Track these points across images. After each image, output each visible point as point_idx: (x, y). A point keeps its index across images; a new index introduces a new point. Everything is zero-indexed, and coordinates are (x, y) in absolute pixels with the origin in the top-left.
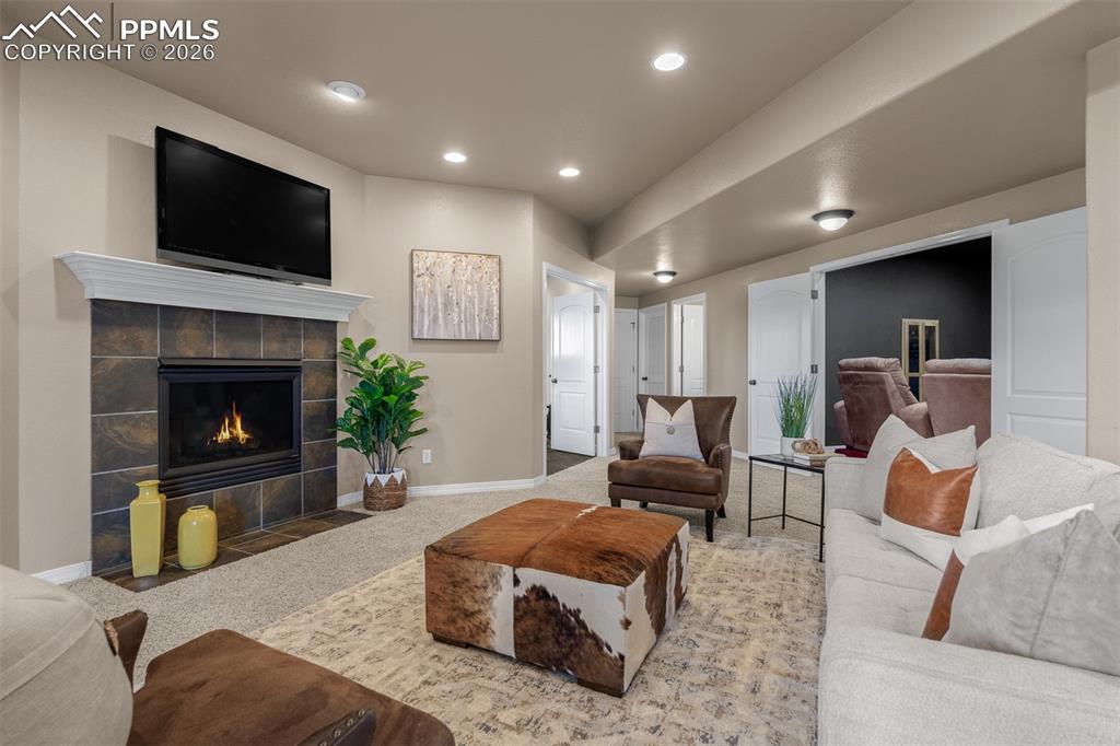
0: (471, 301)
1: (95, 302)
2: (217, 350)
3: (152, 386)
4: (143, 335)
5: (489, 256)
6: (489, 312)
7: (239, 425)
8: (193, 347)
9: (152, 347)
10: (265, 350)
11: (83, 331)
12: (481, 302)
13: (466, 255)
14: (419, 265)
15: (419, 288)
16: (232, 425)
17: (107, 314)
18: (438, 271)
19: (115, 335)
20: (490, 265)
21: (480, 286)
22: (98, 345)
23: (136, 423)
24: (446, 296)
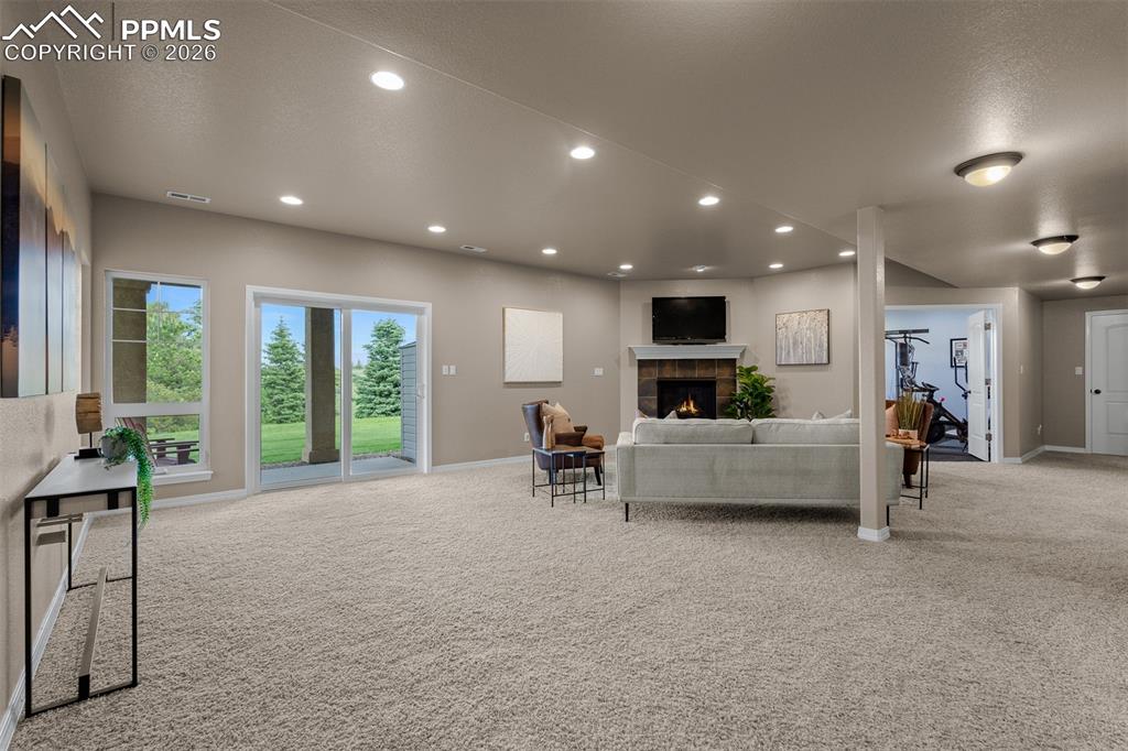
0: (809, 340)
1: (639, 361)
2: (678, 374)
3: (655, 388)
4: (652, 370)
5: (820, 311)
6: (821, 346)
7: (692, 405)
8: (668, 374)
9: (655, 374)
10: (698, 374)
11: (635, 370)
12: (815, 340)
13: (806, 312)
14: (780, 323)
15: (780, 336)
16: (688, 404)
17: (642, 364)
18: (789, 324)
19: (644, 370)
20: (823, 316)
21: (815, 330)
22: (640, 374)
23: (650, 400)
24: (794, 338)
